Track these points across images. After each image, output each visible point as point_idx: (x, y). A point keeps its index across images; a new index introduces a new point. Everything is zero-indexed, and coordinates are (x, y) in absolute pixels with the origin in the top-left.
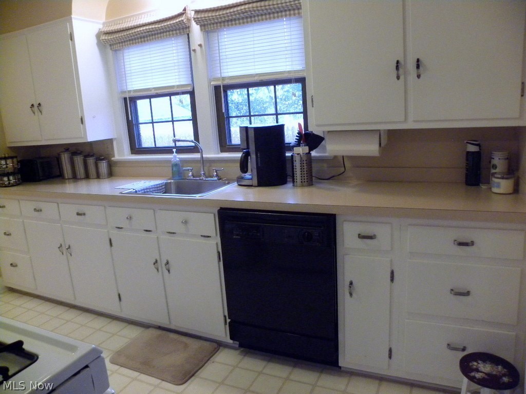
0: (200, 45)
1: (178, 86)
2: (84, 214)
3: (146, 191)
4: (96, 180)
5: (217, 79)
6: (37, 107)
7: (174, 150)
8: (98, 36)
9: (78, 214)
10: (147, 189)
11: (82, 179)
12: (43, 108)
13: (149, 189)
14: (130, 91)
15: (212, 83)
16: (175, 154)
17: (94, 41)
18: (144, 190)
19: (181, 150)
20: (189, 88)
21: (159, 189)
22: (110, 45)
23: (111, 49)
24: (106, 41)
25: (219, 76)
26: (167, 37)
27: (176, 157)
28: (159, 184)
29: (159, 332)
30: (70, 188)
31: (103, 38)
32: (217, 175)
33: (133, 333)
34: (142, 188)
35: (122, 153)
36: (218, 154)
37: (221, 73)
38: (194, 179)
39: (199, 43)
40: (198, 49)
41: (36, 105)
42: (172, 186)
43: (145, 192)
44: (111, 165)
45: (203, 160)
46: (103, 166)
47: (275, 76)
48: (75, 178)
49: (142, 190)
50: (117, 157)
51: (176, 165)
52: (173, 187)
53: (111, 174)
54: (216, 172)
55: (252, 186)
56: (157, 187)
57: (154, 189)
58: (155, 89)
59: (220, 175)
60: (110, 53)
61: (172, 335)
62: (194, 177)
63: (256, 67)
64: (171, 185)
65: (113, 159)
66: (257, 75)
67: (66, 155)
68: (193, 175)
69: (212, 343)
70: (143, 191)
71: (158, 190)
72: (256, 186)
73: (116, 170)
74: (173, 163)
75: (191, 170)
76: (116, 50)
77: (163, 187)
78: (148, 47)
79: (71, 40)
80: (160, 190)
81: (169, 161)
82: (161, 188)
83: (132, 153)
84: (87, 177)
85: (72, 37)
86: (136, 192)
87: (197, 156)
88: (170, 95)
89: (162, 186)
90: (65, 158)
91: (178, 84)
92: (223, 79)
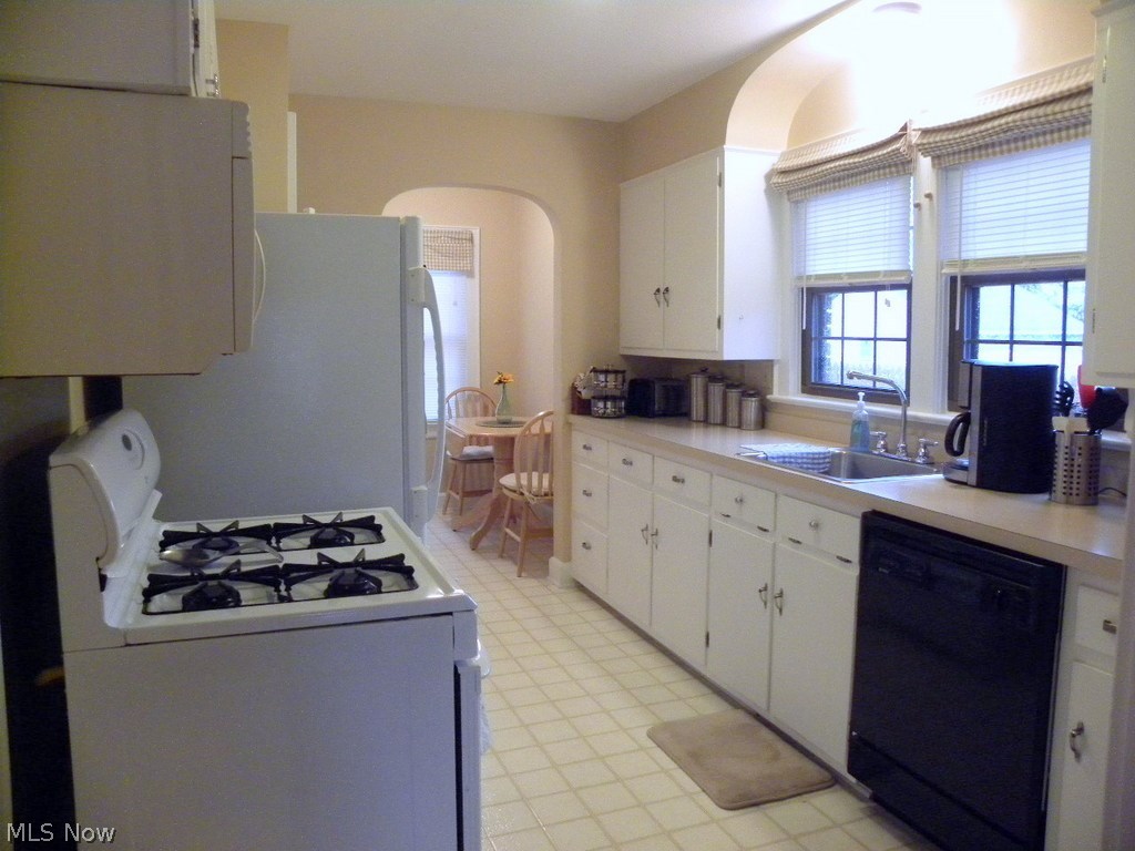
0: (929, 196)
1: (887, 273)
2: (683, 481)
3: (787, 460)
4: (719, 429)
5: (952, 264)
6: (663, 293)
7: (861, 394)
8: (768, 177)
9: (675, 479)
10: (791, 457)
11: (717, 424)
12: (672, 296)
13: (796, 458)
14: (809, 277)
15: (944, 271)
16: (861, 401)
17: (762, 185)
18: (784, 457)
19: (874, 396)
20: (903, 278)
21: (816, 461)
22: (788, 193)
23: (789, 200)
24: (778, 185)
25: (956, 256)
26: (892, 177)
27: (862, 408)
28: (820, 453)
29: (748, 720)
30: (698, 439)
31: (775, 181)
32: (925, 455)
33: (710, 707)
34: (781, 454)
35: (786, 389)
36: (943, 413)
37: (960, 252)
38: (886, 454)
39: (927, 192)
40: (925, 202)
41: (662, 290)
42: (843, 462)
43: (784, 462)
44: (765, 408)
45: (906, 421)
46: (751, 406)
47: (1061, 262)
48: (706, 422)
49: (778, 458)
50: (776, 395)
51: (858, 423)
52: (844, 464)
53: (762, 424)
54: (925, 448)
55: (965, 484)
56: (814, 459)
57: (805, 460)
58: (850, 275)
59: (931, 454)
60: (787, 205)
61: (765, 733)
62: (886, 451)
63: (1029, 241)
64: (840, 460)
65: (769, 397)
66: (1027, 258)
67: (699, 379)
68: (885, 447)
69: (822, 770)
70: (781, 460)
71: (813, 464)
72: (974, 487)
73: (772, 417)
74: (854, 418)
75: (884, 438)
76: (797, 202)
77: (827, 460)
78: (845, 197)
79: (720, 185)
80: (819, 464)
81: (848, 414)
82: (821, 461)
83: (803, 391)
84: (724, 423)
85: (721, 182)
86: (767, 458)
87: (896, 411)
88: (876, 288)
89: (825, 458)
90: (697, 383)
91: (886, 268)
92: (965, 263)
